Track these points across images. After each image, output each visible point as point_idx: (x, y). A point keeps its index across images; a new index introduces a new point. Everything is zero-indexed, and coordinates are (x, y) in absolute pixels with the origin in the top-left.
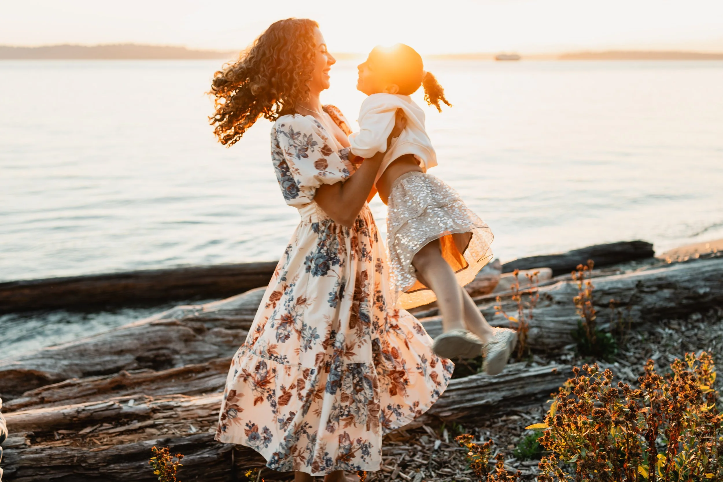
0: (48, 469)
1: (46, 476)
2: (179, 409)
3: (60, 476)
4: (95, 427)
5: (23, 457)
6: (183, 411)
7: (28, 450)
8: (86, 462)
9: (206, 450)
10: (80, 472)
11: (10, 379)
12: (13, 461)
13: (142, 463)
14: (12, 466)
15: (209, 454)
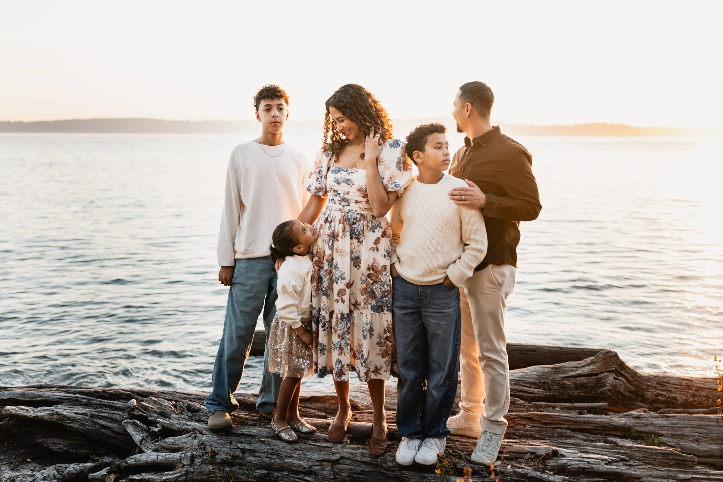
0: (360, 463)
1: (358, 467)
2: (457, 443)
3: (368, 470)
4: (394, 442)
5: (345, 450)
6: (460, 445)
7: (348, 446)
8: (386, 464)
9: (475, 477)
10: (381, 471)
11: (332, 403)
12: (338, 451)
13: (426, 475)
14: (337, 455)
15: (477, 480)
